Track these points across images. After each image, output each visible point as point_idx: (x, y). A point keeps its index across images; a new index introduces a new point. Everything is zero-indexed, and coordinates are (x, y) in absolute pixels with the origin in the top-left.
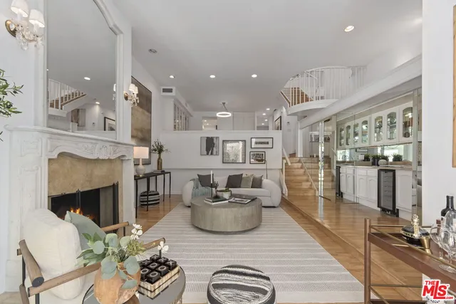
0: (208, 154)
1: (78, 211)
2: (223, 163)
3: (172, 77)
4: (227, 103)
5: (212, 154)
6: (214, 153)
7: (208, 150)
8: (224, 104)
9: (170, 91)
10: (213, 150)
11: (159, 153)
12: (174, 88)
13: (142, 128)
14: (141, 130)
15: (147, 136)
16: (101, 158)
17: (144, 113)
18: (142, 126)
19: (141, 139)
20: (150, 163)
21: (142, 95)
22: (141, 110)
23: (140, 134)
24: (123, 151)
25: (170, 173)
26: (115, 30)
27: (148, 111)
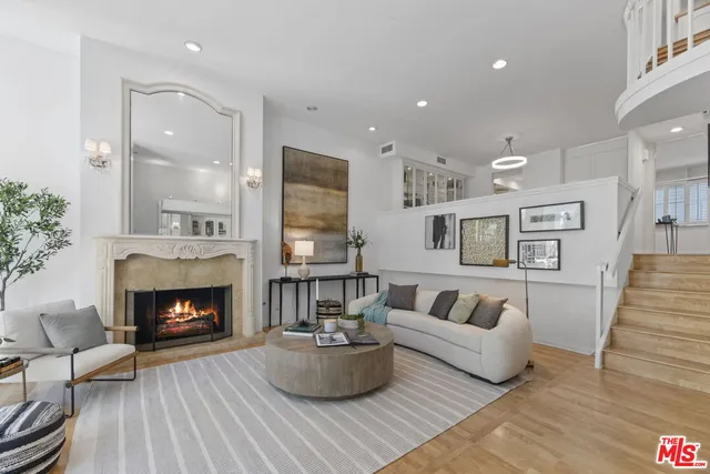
0: (435, 247)
1: (187, 304)
2: (461, 263)
3: (372, 129)
4: (515, 137)
5: (442, 247)
6: (446, 245)
7: (435, 240)
8: (509, 140)
9: (389, 148)
10: (443, 239)
11: (359, 246)
12: (393, 143)
13: (324, 214)
14: (323, 217)
15: (338, 224)
16: (183, 258)
17: (329, 193)
18: (325, 211)
19: (324, 230)
20: (345, 262)
21: (325, 170)
22: (321, 190)
23: (320, 224)
24: (229, 249)
25: (377, 277)
26: (227, 113)
27: (339, 189)
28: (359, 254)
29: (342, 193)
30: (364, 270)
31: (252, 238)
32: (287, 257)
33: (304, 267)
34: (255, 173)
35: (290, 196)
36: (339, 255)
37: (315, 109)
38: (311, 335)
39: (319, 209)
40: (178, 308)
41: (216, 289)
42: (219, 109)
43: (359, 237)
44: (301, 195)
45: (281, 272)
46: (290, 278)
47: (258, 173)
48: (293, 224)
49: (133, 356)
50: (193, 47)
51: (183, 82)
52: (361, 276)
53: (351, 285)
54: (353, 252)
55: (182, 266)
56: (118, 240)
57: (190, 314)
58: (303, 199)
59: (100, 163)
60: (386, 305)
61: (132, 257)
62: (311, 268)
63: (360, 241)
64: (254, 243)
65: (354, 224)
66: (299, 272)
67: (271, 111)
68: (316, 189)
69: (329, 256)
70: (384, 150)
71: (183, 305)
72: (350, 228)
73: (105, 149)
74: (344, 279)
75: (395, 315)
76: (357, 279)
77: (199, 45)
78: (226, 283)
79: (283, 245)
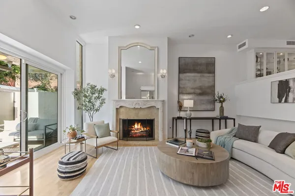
0: (280, 102)
1: (140, 125)
5: (286, 102)
6: (290, 100)
7: (280, 97)
9: (244, 44)
10: (287, 96)
11: (221, 102)
12: (247, 41)
13: (200, 86)
14: (200, 88)
15: (209, 91)
16: (136, 107)
17: (203, 76)
18: (201, 85)
19: (200, 94)
20: (213, 110)
21: (201, 65)
22: (199, 75)
23: (198, 91)
24: (153, 104)
25: (234, 119)
26: (152, 49)
27: (210, 73)
28: (222, 106)
29: (211, 75)
30: (225, 115)
31: (163, 99)
32: (181, 107)
33: (188, 112)
34: (164, 71)
35: (182, 80)
36: (209, 107)
37: (193, 35)
38: (178, 146)
39: (198, 84)
40: (136, 126)
41: (147, 120)
42: (150, 48)
43: (221, 97)
44: (187, 78)
45: (177, 115)
46: (181, 117)
47: (165, 71)
48: (184, 92)
49: (117, 141)
50: (137, 27)
51: (137, 42)
52: (223, 118)
53: (217, 122)
54: (218, 105)
55: (137, 111)
56: (117, 101)
57: (141, 129)
58: (189, 80)
59: (113, 76)
60: (235, 136)
61: (121, 107)
62: (192, 113)
63: (221, 99)
64: (163, 101)
65: (219, 90)
66: (186, 114)
67: (171, 43)
68: (196, 74)
69: (203, 107)
70: (240, 47)
71: (138, 125)
72: (216, 93)
73: (114, 71)
74: (213, 119)
75: (239, 143)
76: (220, 119)
77: (139, 25)
78: (152, 118)
79: (179, 102)
